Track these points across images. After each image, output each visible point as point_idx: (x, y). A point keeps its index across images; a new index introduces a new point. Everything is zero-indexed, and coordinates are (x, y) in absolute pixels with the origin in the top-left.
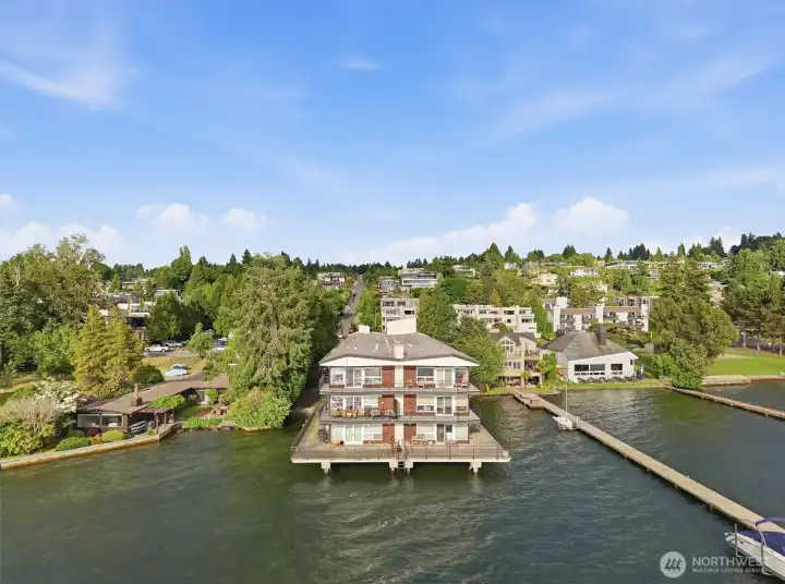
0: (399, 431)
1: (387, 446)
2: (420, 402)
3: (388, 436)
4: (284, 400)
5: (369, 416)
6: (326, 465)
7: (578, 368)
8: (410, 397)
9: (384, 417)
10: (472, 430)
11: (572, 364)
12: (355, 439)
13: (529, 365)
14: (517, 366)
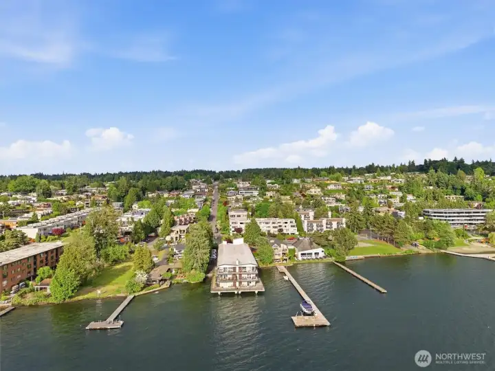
0: (237, 284)
1: (234, 288)
2: (243, 276)
3: (235, 285)
4: (202, 273)
5: (230, 280)
6: (219, 293)
7: (302, 254)
8: (240, 275)
9: (234, 280)
10: (257, 282)
11: (300, 253)
12: (226, 286)
13: (284, 254)
14: (279, 255)
